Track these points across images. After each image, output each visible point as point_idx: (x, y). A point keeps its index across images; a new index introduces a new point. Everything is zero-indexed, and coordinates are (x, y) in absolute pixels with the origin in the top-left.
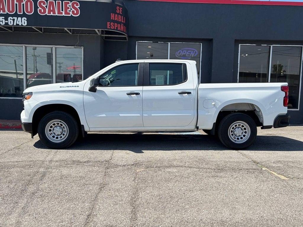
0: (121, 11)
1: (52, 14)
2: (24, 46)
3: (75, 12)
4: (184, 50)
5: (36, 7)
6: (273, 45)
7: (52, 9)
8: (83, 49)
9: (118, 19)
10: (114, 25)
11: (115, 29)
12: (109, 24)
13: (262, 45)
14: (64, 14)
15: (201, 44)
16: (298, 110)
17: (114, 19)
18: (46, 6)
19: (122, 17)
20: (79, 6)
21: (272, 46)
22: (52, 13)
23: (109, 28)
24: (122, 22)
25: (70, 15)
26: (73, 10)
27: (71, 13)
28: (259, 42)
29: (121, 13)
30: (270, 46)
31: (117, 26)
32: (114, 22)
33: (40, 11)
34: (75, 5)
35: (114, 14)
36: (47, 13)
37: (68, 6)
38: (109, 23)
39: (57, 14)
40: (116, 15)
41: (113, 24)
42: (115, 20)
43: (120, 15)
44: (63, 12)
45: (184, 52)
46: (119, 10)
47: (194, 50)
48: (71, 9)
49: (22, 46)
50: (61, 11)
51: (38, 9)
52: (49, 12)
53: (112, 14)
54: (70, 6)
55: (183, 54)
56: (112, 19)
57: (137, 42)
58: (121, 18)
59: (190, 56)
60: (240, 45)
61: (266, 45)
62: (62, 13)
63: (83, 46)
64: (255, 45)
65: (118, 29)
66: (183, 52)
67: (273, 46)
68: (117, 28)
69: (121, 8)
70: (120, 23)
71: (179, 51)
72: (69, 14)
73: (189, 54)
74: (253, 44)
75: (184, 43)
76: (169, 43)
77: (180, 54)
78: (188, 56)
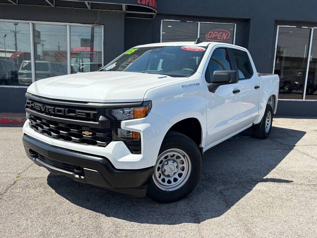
2: (31, 22)
4: (216, 31)
8: (103, 28)
11: (147, 4)
13: (303, 27)
15: (236, 25)
21: (313, 29)
28: (299, 24)
30: (311, 29)
45: (216, 34)
47: (227, 32)
49: (29, 23)
55: (214, 35)
57: (162, 21)
59: (222, 38)
60: (278, 26)
61: (307, 27)
63: (103, 25)
64: (295, 27)
66: (214, 34)
67: (314, 29)
71: (209, 33)
73: (221, 36)
74: (293, 26)
75: (216, 23)
76: (199, 23)
77: (211, 36)
78: (220, 38)
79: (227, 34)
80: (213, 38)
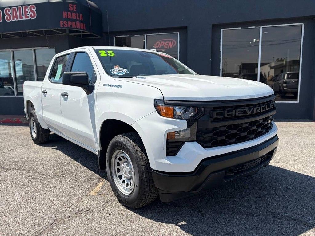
0: (75, 8)
1: (15, 20)
3: (33, 15)
4: (163, 41)
5: (4, 16)
6: (263, 26)
7: (15, 15)
8: (55, 49)
9: (72, 16)
10: (67, 24)
11: (69, 27)
12: (62, 23)
13: (249, 27)
14: (24, 19)
16: (298, 102)
17: (66, 17)
18: (11, 13)
19: (77, 14)
20: (35, 9)
21: (261, 28)
22: (15, 18)
23: (63, 26)
24: (78, 19)
25: (29, 19)
26: (31, 13)
27: (29, 16)
28: (245, 24)
29: (76, 11)
31: (71, 24)
32: (67, 20)
33: (7, 17)
34: (32, 8)
35: (66, 13)
36: (12, 19)
37: (27, 11)
38: (62, 21)
39: (19, 19)
40: (69, 13)
41: (66, 22)
42: (69, 18)
43: (74, 12)
44: (24, 17)
45: (162, 44)
46: (73, 7)
48: (29, 13)
50: (22, 16)
51: (5, 17)
52: (13, 19)
53: (64, 12)
54: (28, 10)
55: (161, 45)
56: (64, 17)
57: (115, 37)
58: (76, 16)
59: (169, 47)
60: (222, 30)
61: (254, 27)
62: (22, 18)
63: (54, 46)
64: (240, 28)
65: (73, 27)
66: (161, 43)
67: (263, 28)
68: (71, 26)
69: (75, 6)
70: (75, 20)
71: (157, 43)
72: (28, 17)
73: (167, 45)
74: (238, 27)
75: (160, 34)
76: (145, 36)
77: (158, 46)
78: (166, 47)
79: (173, 42)
80: (160, 47)
